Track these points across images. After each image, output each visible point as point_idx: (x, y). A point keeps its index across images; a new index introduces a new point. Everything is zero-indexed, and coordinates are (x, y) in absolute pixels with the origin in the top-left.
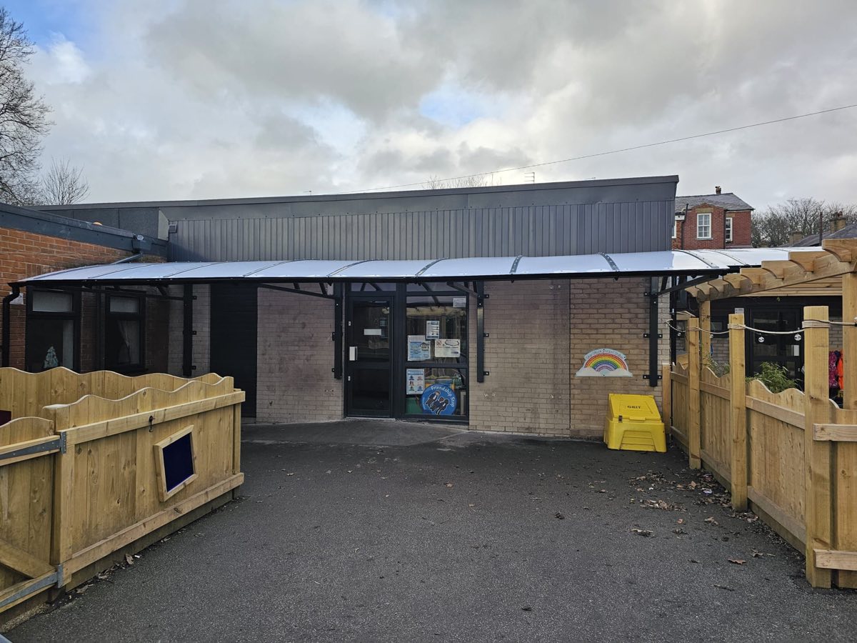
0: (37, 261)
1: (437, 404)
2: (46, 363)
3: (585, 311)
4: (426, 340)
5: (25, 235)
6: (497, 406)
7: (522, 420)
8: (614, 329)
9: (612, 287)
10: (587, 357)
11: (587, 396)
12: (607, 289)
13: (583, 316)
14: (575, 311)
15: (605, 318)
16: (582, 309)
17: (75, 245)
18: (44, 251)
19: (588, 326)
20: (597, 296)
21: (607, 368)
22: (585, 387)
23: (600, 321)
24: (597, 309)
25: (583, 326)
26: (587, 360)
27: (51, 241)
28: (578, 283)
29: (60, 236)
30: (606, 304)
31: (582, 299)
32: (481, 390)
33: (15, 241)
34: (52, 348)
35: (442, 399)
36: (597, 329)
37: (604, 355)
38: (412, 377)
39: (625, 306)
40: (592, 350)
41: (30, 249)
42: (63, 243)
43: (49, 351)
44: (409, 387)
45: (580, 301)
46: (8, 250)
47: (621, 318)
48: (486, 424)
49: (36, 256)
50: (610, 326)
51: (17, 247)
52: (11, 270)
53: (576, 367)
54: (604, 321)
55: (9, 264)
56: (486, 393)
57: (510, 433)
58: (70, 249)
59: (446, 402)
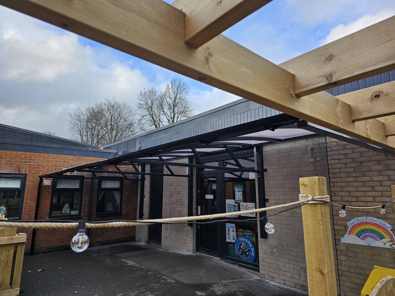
0: (60, 166)
1: (244, 252)
2: (63, 211)
3: (344, 179)
4: (236, 203)
5: (54, 156)
6: (278, 260)
7: (297, 277)
8: (374, 197)
9: (368, 155)
10: (350, 224)
11: (354, 264)
12: (362, 158)
13: (343, 184)
14: (334, 180)
15: (364, 186)
16: (340, 178)
17: (81, 158)
18: (64, 162)
19: (348, 194)
20: (352, 165)
21: (372, 237)
22: (351, 254)
23: (360, 189)
24: (355, 177)
25: (343, 194)
26: (350, 227)
27: (69, 157)
28: (335, 155)
29: (74, 155)
30: (363, 172)
31: (340, 168)
32: (266, 245)
33: (49, 158)
34: (67, 204)
35: (246, 249)
36: (357, 197)
37: (367, 223)
38: (229, 229)
39: (384, 173)
40: (355, 217)
41: (57, 161)
42: (76, 158)
43: (65, 205)
44: (227, 236)
45: (338, 170)
46: (45, 163)
47: (381, 186)
48: (271, 274)
49: (60, 164)
50: (370, 194)
51: (50, 161)
52: (45, 171)
53: (340, 233)
54: (363, 189)
55: (44, 168)
56: (270, 248)
57: (289, 288)
58: (79, 160)
59: (249, 251)
